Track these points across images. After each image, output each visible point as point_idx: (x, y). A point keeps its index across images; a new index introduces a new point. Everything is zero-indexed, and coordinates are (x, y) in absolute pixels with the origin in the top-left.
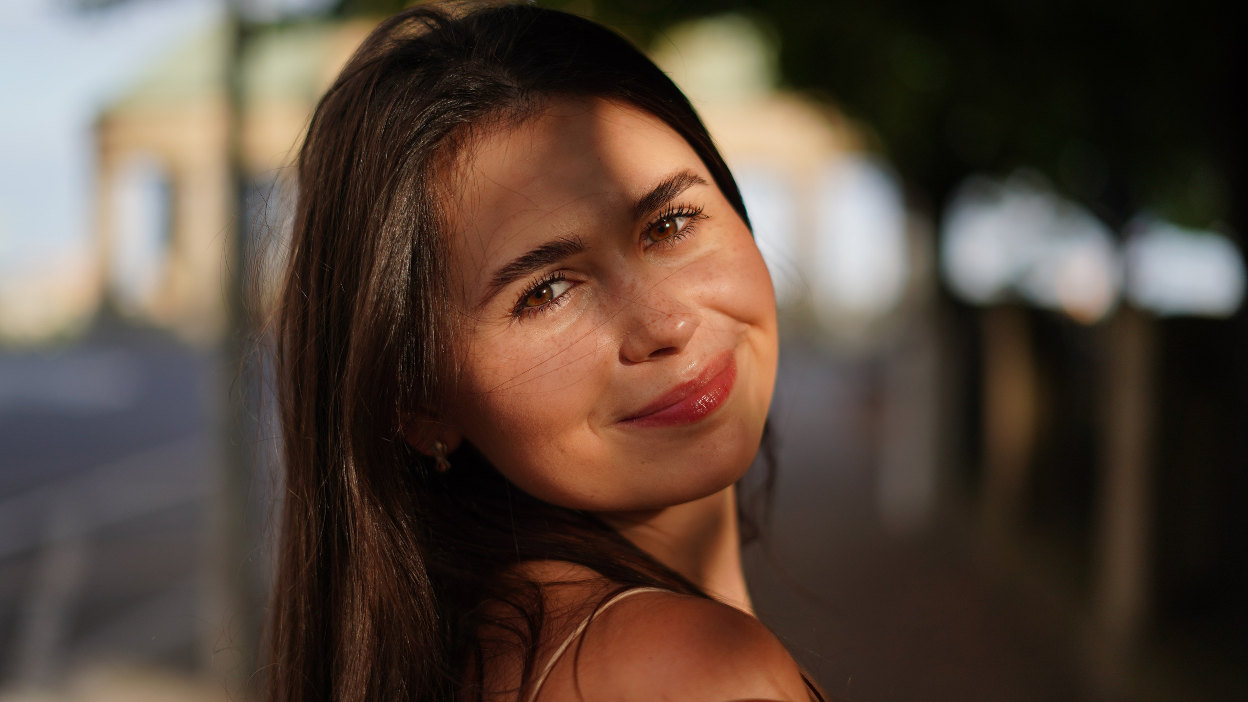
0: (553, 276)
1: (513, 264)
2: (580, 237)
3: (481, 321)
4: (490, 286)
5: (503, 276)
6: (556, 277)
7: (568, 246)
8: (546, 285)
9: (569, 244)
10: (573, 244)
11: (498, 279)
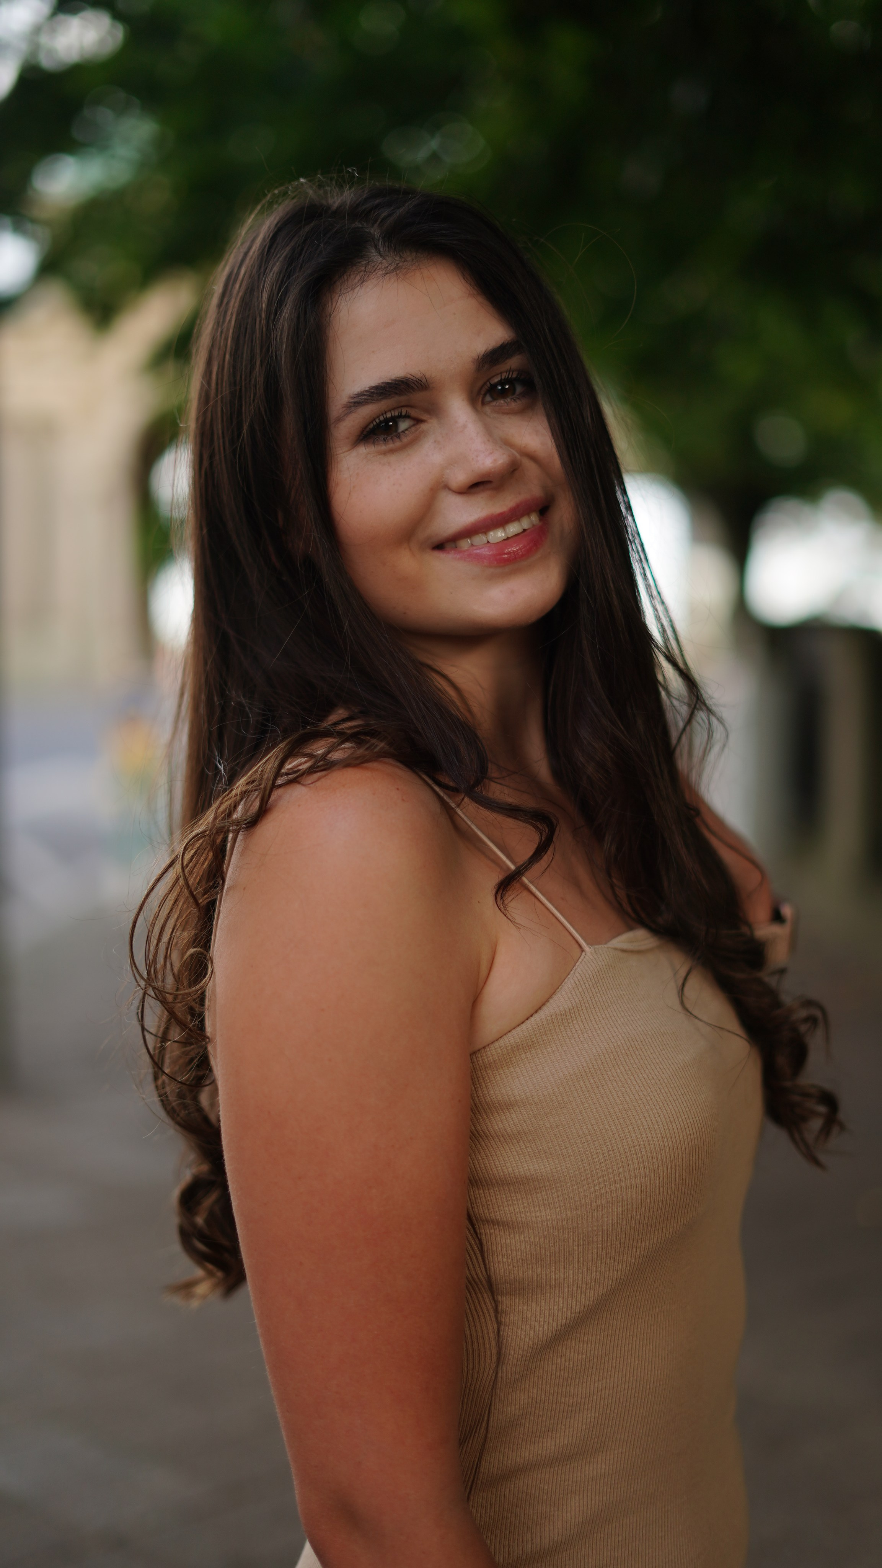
0: (401, 413)
1: (367, 391)
2: (426, 377)
3: (339, 454)
4: (345, 407)
5: (356, 400)
6: (403, 414)
7: (416, 383)
8: (394, 419)
9: (416, 381)
10: (420, 382)
11: (351, 402)
